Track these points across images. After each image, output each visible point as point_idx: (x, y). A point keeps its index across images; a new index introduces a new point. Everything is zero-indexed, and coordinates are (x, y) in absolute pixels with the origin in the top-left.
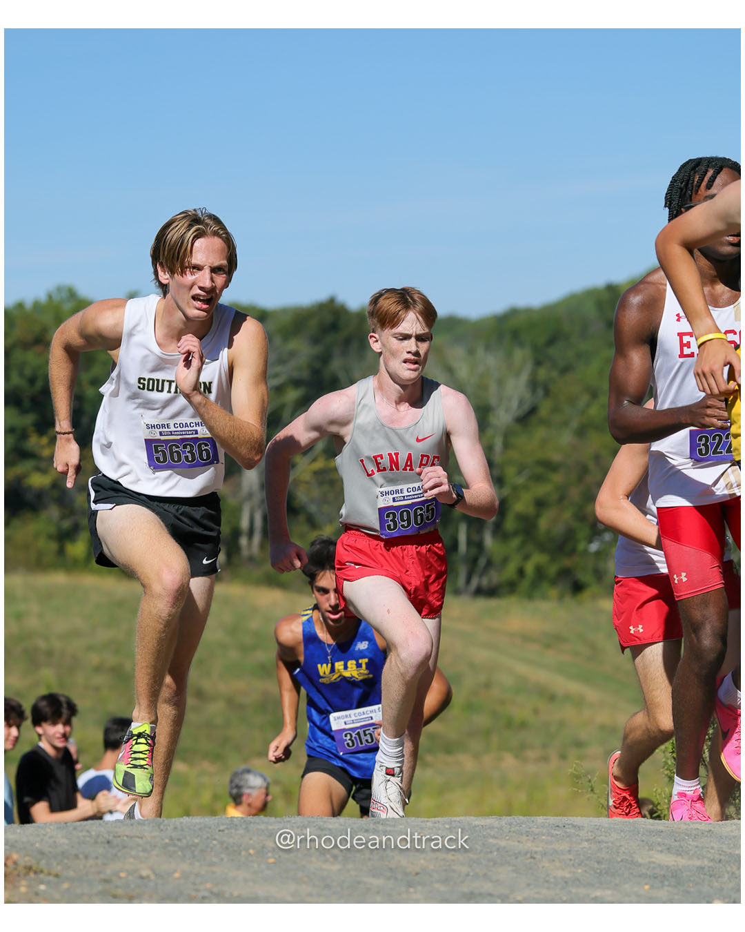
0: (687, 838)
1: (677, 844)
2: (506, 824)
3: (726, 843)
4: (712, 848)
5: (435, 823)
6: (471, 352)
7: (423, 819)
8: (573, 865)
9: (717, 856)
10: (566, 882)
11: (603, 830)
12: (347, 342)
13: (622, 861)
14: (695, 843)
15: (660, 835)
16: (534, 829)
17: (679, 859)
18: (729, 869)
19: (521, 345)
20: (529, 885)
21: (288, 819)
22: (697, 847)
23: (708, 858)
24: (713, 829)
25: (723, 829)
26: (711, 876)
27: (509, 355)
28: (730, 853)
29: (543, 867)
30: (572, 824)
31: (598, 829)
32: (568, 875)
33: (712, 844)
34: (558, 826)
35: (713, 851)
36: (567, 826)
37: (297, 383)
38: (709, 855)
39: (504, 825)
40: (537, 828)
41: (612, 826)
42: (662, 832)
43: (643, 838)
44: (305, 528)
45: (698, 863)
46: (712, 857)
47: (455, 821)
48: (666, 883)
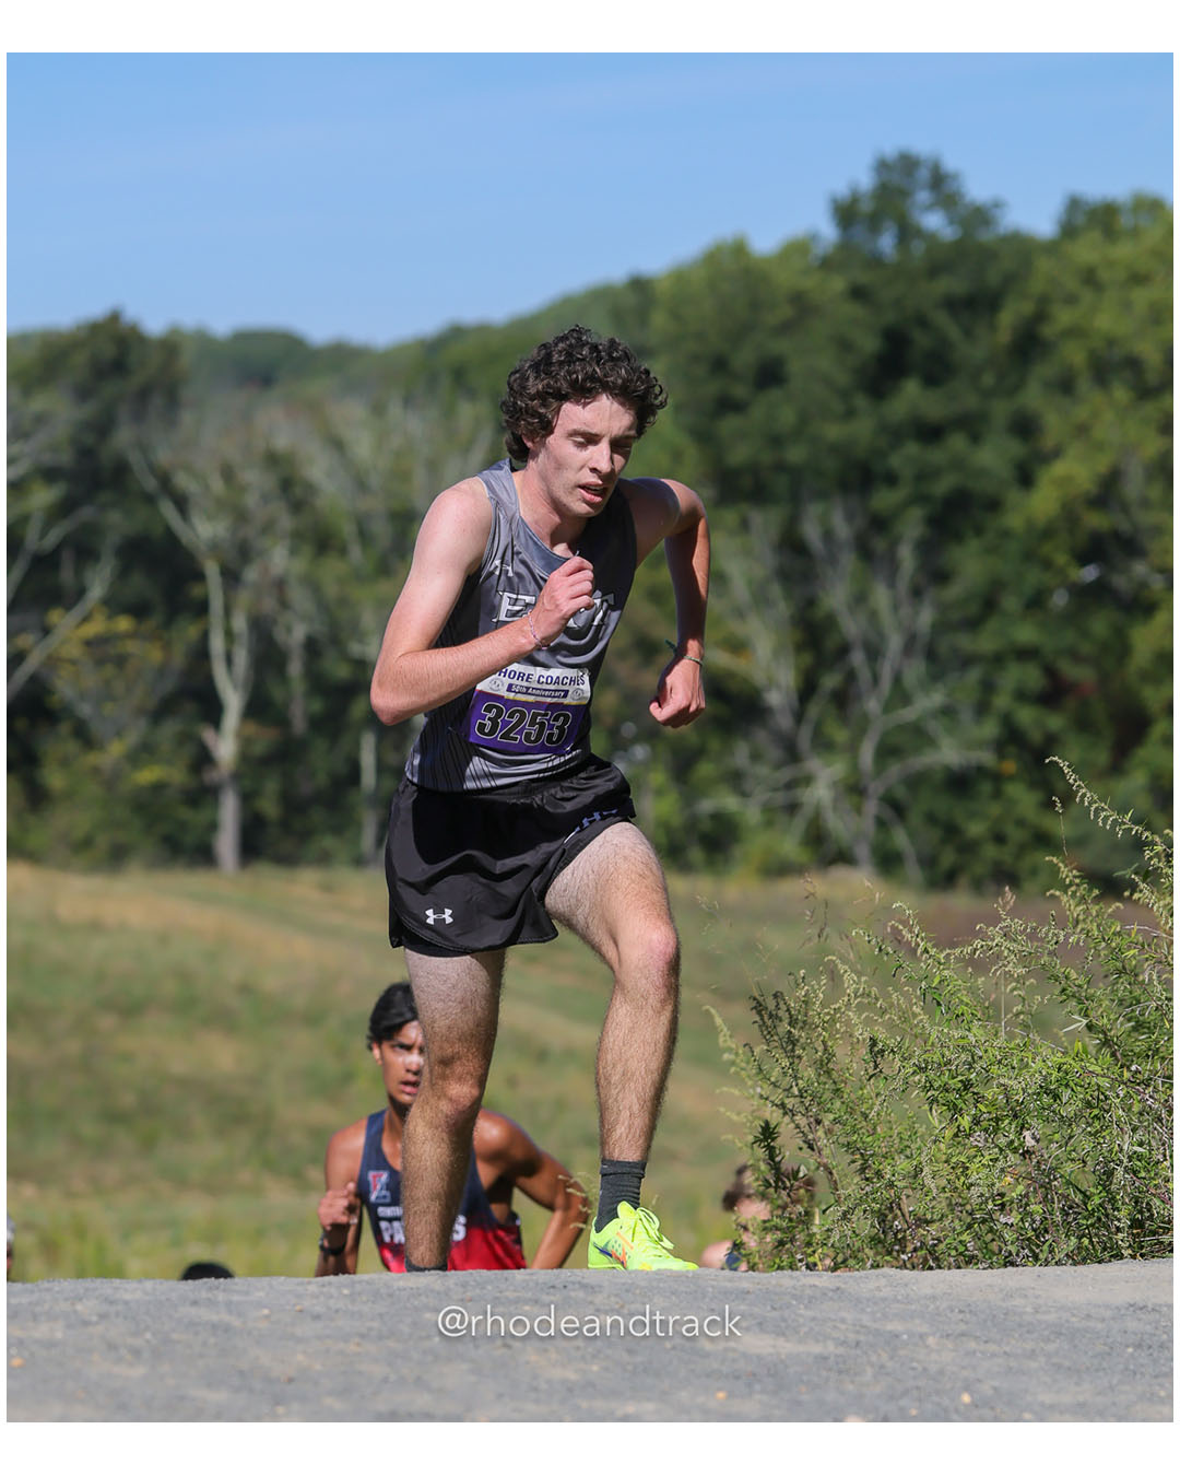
0: (794, 1302)
1: (775, 1314)
2: (456, 1284)
3: (869, 1310)
4: (843, 1321)
5: (323, 1286)
6: (378, 410)
7: (300, 1280)
8: (583, 1358)
9: (852, 1337)
10: (570, 1390)
11: (638, 1292)
12: (143, 395)
13: (674, 1348)
14: (810, 1313)
15: (744, 1299)
16: (507, 1294)
17: (781, 1342)
18: (874, 1358)
19: (471, 394)
20: (500, 1396)
21: (46, 1285)
22: (814, 1319)
23: (834, 1339)
24: (843, 1286)
25: (862, 1285)
26: (840, 1372)
27: (449, 413)
28: (876, 1330)
29: (528, 1363)
30: (579, 1283)
31: (627, 1291)
32: (572, 1376)
33: (844, 1314)
34: (553, 1287)
35: (843, 1327)
36: (570, 1286)
37: (49, 474)
38: (835, 1334)
39: (452, 1286)
40: (515, 1291)
41: (655, 1284)
42: (748, 1292)
43: (713, 1306)
44: (71, 747)
45: (817, 1349)
46: (842, 1338)
47: (360, 1282)
48: (757, 1387)
